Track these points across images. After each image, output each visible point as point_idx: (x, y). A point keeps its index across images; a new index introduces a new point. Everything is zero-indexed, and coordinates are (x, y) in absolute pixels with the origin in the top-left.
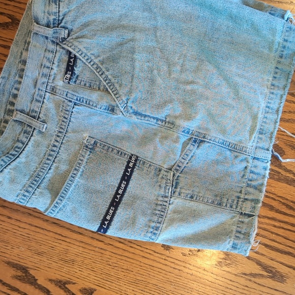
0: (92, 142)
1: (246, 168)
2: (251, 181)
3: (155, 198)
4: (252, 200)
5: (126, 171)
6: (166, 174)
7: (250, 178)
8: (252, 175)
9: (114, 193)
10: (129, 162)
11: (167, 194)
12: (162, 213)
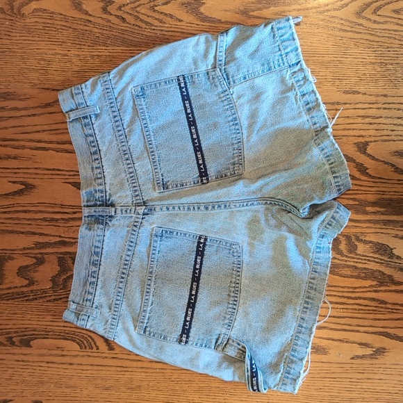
0: (140, 89)
1: (272, 28)
2: (282, 36)
3: (218, 98)
4: (292, 51)
5: (182, 92)
6: (214, 73)
7: (280, 34)
8: (280, 31)
9: (185, 115)
10: (179, 84)
11: (224, 89)
12: (231, 105)
